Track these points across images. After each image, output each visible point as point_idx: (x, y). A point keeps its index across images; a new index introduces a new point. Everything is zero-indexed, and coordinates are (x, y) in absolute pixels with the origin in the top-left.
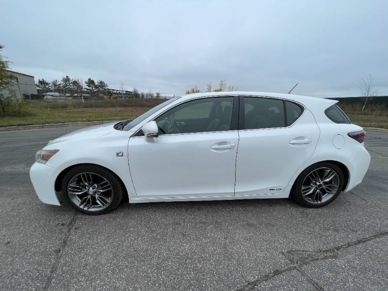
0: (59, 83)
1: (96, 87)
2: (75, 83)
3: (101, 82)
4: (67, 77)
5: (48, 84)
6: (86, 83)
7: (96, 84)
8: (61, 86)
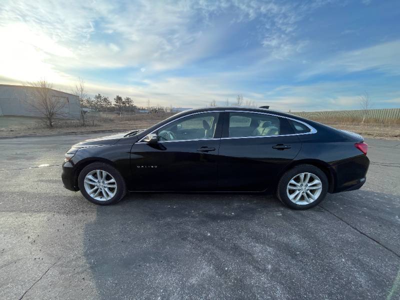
0: (92, 100)
1: (124, 103)
2: (105, 99)
3: (128, 99)
4: (99, 95)
6: (115, 99)
7: (123, 100)
8: (93, 103)
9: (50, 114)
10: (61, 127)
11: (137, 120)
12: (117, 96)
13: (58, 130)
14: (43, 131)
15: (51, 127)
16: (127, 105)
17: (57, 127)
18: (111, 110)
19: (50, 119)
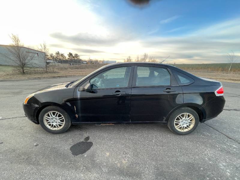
0: (54, 55)
2: (62, 55)
3: (76, 55)
4: (58, 52)
5: (48, 56)
6: (68, 55)
7: (74, 55)
8: (55, 57)
9: (22, 64)
10: (30, 74)
11: (82, 68)
13: (28, 76)
14: (17, 77)
15: (24, 73)
16: (76, 59)
17: (27, 74)
18: (66, 62)
19: (23, 68)
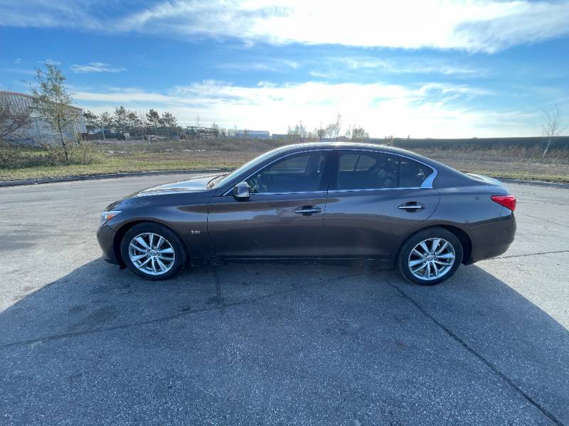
0: (110, 116)
1: (161, 122)
2: (132, 116)
3: (168, 115)
4: (122, 108)
5: (95, 117)
6: (147, 115)
7: (161, 117)
8: (113, 120)
12: (151, 111)
16: (167, 125)
